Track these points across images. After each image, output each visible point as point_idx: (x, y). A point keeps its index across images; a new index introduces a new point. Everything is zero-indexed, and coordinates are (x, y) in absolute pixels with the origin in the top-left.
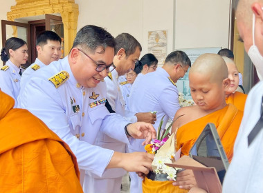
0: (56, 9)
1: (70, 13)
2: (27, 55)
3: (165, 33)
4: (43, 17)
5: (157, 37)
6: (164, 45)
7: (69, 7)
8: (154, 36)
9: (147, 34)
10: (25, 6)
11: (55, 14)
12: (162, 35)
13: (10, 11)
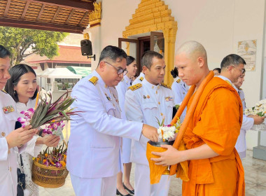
0: (159, 27)
1: (170, 29)
2: (136, 68)
3: (254, 42)
4: (149, 34)
5: (247, 46)
6: (253, 53)
7: (169, 24)
8: (243, 46)
9: (237, 44)
10: (136, 26)
11: (159, 31)
12: (251, 44)
13: (125, 30)
